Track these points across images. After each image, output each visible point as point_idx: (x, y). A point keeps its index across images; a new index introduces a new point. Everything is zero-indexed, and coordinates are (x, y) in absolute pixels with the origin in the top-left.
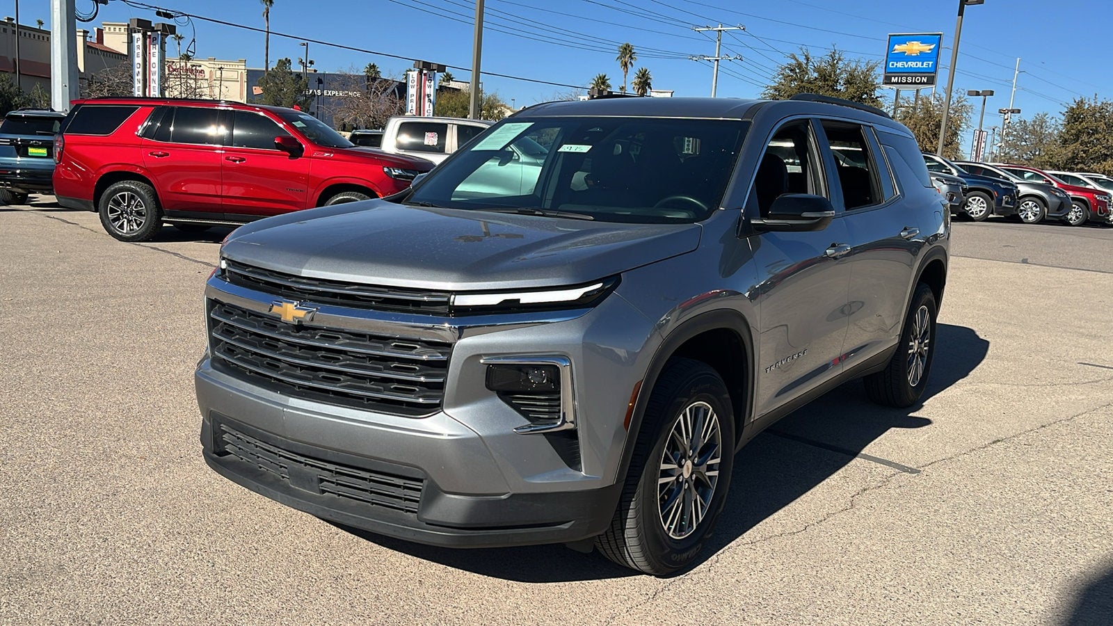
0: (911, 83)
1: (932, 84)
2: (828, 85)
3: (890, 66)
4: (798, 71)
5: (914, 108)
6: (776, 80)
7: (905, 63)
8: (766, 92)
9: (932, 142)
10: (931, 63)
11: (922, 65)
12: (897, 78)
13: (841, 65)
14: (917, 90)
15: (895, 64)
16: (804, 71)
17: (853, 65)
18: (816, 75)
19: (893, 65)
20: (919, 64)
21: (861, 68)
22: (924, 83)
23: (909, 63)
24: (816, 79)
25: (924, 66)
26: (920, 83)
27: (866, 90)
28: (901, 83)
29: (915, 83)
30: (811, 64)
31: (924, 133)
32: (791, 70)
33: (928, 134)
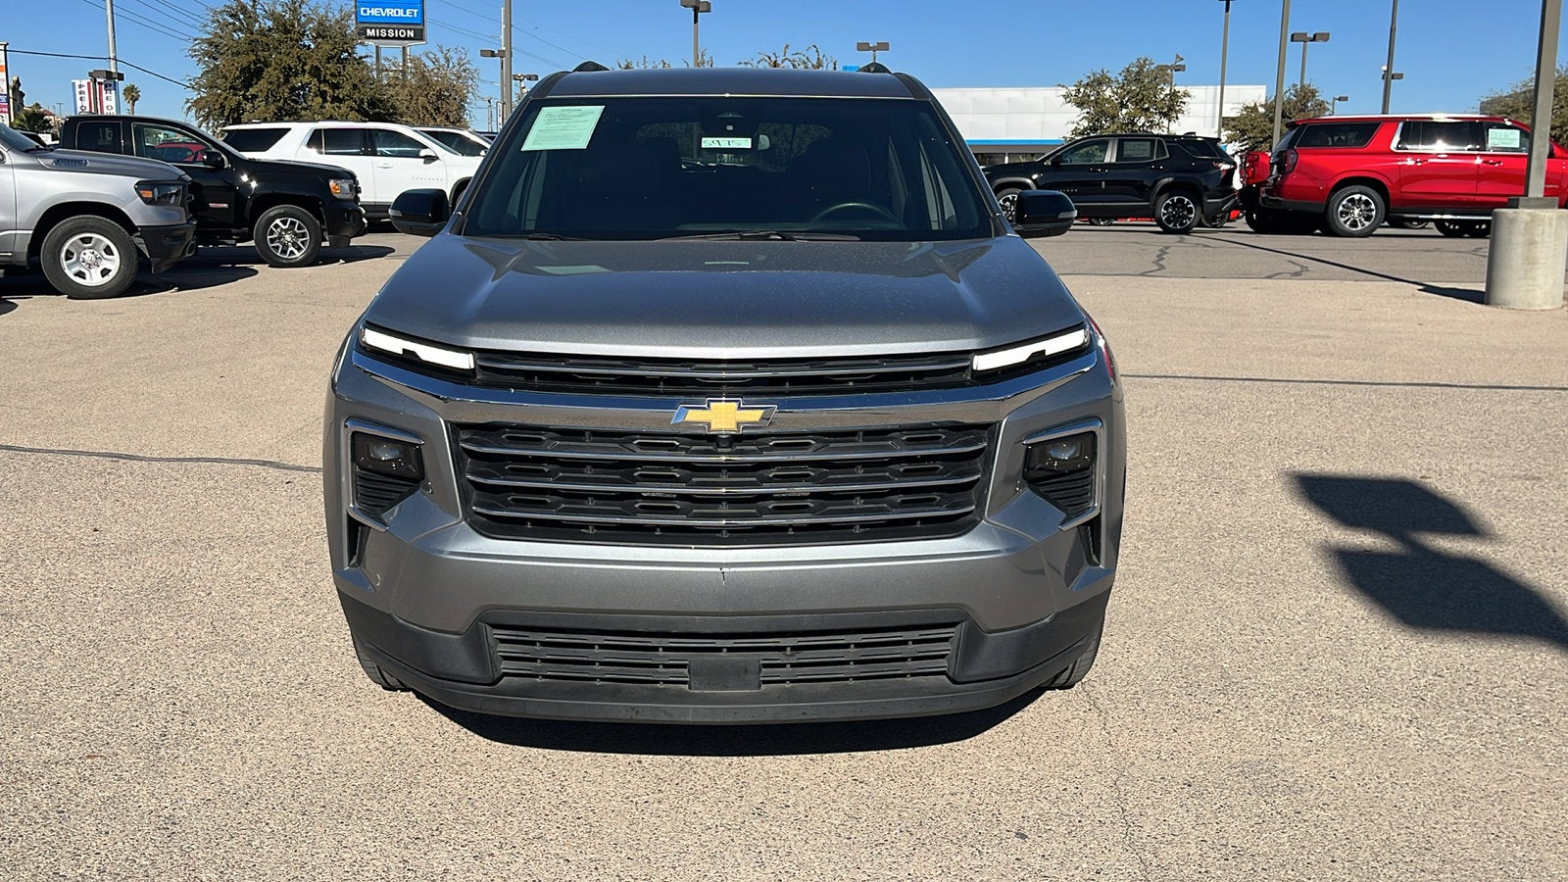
0: (394, 38)
1: (422, 39)
2: (291, 39)
3: (362, 13)
4: (242, 17)
5: (404, 72)
6: (208, 29)
7: (381, 10)
8: (197, 47)
9: (435, 119)
10: (415, 11)
11: (405, 13)
12: (373, 31)
13: (305, 10)
14: (404, 48)
15: (368, 11)
16: (251, 18)
17: (322, 11)
18: (270, 24)
19: (365, 11)
20: (401, 12)
21: (334, 16)
22: (410, 39)
23: (387, 10)
24: (270, 30)
25: (407, 15)
26: (406, 38)
27: (345, 46)
28: (380, 38)
29: (399, 38)
30: (259, 6)
31: (423, 107)
32: (232, 16)
33: (430, 108)
